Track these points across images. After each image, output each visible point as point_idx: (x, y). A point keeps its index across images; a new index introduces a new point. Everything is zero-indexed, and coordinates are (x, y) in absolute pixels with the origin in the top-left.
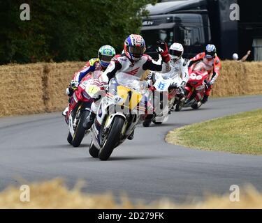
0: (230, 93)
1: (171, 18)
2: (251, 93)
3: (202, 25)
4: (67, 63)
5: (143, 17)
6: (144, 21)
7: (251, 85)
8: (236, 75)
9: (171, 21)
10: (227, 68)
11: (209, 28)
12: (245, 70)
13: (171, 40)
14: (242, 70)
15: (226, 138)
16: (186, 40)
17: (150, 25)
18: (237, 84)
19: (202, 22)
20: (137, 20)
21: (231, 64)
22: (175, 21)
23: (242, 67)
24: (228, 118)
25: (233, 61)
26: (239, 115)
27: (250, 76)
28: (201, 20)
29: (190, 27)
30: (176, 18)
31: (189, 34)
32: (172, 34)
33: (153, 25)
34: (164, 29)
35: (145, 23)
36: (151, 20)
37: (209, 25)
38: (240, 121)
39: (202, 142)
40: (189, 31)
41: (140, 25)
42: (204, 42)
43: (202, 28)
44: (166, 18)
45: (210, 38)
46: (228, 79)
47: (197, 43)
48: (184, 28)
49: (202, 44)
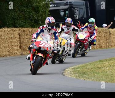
0: (101, 47)
1: (67, 2)
2: (113, 47)
3: (85, 7)
4: (6, 29)
5: (50, 2)
6: (51, 4)
7: (113, 42)
8: (105, 37)
9: (66, 4)
10: (100, 32)
11: (89, 9)
12: (110, 33)
13: (66, 16)
14: (108, 34)
15: (99, 73)
16: (75, 16)
17: (55, 7)
18: (105, 42)
19: (85, 5)
20: (47, 4)
21: (102, 30)
22: (69, 5)
23: (108, 32)
24: (100, 61)
25: (103, 28)
26: (106, 60)
27: (112, 37)
28: (84, 4)
29: (78, 8)
30: (69, 2)
31: (77, 12)
32: (67, 12)
33: (56, 7)
34: (62, 9)
35: (52, 6)
36: (55, 4)
37: (89, 7)
38: (107, 63)
39: (85, 75)
40: (77, 10)
41: (49, 7)
42: (86, 17)
43: (85, 9)
44: (64, 2)
45: (89, 15)
46: (100, 39)
47: (82, 17)
48: (74, 8)
49: (84, 18)
